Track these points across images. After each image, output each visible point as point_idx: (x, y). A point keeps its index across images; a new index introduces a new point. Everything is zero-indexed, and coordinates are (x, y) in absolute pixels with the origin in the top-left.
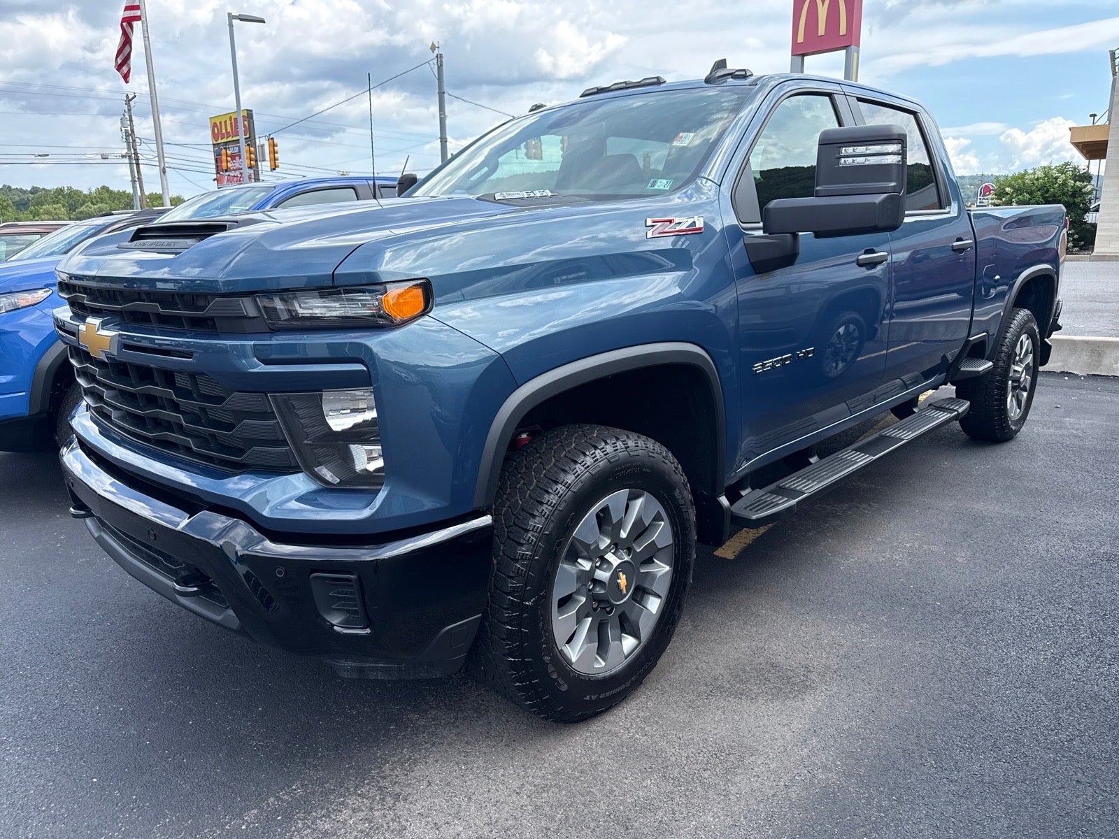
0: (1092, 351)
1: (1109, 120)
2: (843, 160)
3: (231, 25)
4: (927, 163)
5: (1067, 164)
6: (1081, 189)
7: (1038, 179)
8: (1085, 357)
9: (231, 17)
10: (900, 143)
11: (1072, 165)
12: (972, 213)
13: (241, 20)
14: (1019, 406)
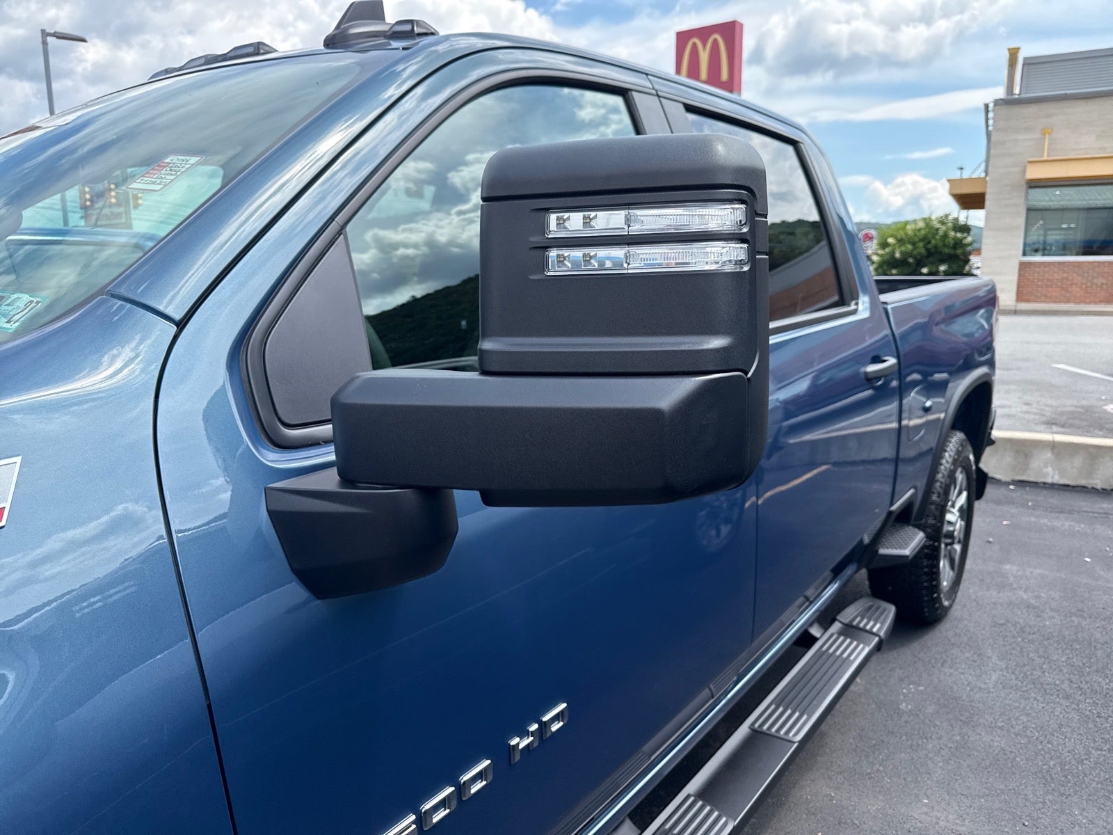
0: (1017, 452)
1: (986, 172)
2: (553, 253)
3: (45, 43)
4: (814, 216)
5: (947, 216)
6: (961, 240)
7: (920, 230)
8: (1008, 459)
9: (45, 34)
10: (742, 202)
11: (950, 218)
12: (889, 307)
13: (58, 37)
14: (952, 567)
